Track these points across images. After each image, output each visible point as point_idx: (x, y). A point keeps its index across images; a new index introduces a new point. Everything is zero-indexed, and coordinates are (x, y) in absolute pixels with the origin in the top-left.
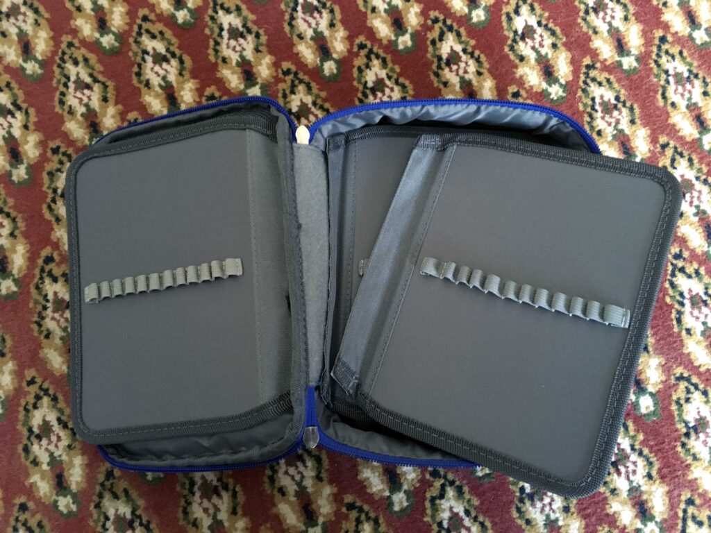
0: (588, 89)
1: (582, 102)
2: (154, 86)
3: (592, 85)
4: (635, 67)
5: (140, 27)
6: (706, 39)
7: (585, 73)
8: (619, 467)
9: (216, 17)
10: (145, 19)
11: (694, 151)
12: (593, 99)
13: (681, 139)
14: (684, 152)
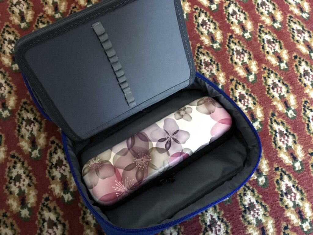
0: (199, 56)
1: (196, 62)
2: (7, 53)
3: (200, 55)
4: (219, 48)
5: (4, 29)
6: (250, 36)
7: (197, 50)
8: (212, 228)
9: (38, 26)
10: (7, 26)
11: (245, 82)
12: (201, 61)
13: (240, 77)
14: (241, 82)
